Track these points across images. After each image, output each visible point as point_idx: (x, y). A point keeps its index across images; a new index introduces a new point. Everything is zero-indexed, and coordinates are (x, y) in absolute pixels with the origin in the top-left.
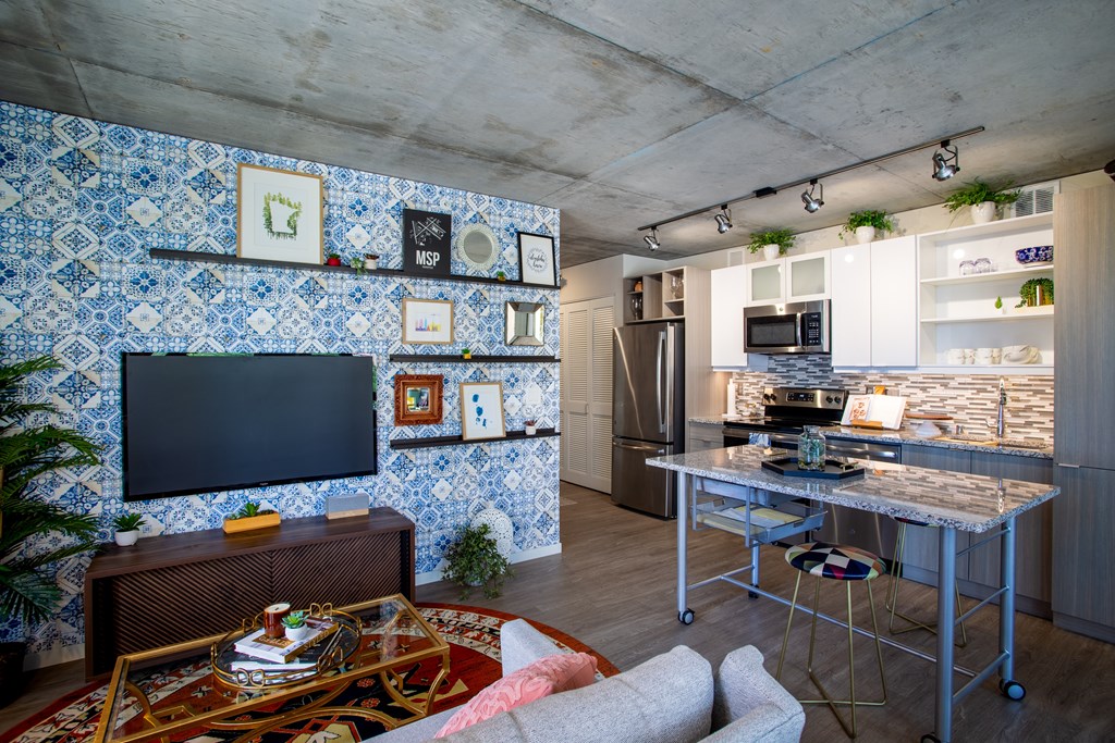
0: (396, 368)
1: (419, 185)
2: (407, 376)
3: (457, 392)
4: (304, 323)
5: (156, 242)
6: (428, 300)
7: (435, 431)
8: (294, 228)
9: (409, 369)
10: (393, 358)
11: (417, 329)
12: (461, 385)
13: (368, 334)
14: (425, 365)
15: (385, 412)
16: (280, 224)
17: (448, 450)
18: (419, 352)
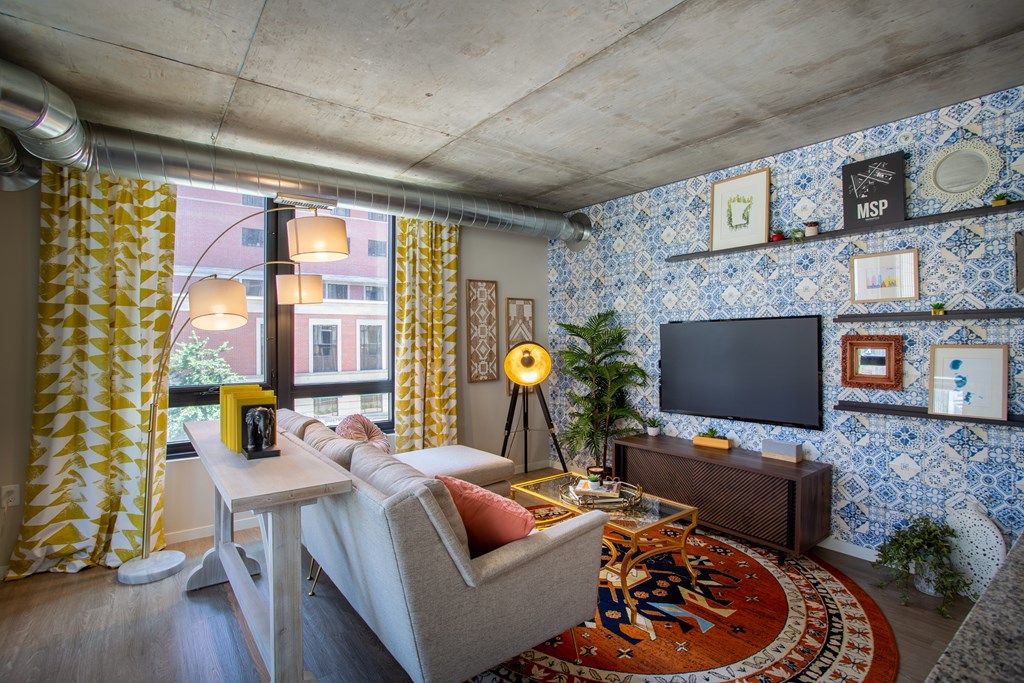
0: (846, 328)
1: (867, 133)
2: (859, 337)
3: (928, 356)
4: (760, 293)
5: (674, 252)
6: (883, 253)
7: (895, 398)
8: (747, 219)
9: (861, 329)
10: (842, 319)
11: (868, 287)
12: (934, 347)
13: (816, 297)
14: (881, 324)
15: (833, 373)
16: (738, 219)
17: (913, 423)
18: (873, 310)
